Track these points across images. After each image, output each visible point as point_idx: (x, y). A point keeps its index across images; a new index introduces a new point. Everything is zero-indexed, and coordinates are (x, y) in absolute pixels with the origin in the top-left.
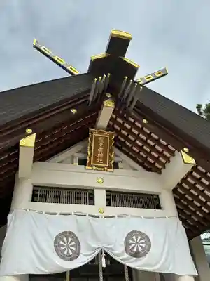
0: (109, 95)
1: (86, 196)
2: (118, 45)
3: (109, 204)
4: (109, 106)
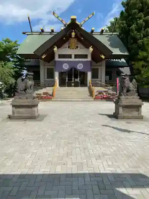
0: (73, 31)
1: (70, 56)
3: (75, 58)
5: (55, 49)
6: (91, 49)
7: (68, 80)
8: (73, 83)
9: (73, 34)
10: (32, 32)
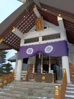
0: (35, 6)
4: (35, 10)
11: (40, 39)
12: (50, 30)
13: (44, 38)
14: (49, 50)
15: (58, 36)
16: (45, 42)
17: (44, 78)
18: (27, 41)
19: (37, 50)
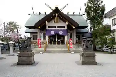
0: (57, 13)
1: (55, 27)
2: (57, 8)
5: (47, 23)
6: (67, 23)
7: (54, 40)
8: (57, 42)
9: (57, 15)
10: (34, 14)
11: (57, 27)
12: (61, 24)
13: (59, 27)
14: (61, 33)
15: (64, 27)
16: (59, 29)
17: (57, 43)
18: (49, 27)
19: (56, 32)
